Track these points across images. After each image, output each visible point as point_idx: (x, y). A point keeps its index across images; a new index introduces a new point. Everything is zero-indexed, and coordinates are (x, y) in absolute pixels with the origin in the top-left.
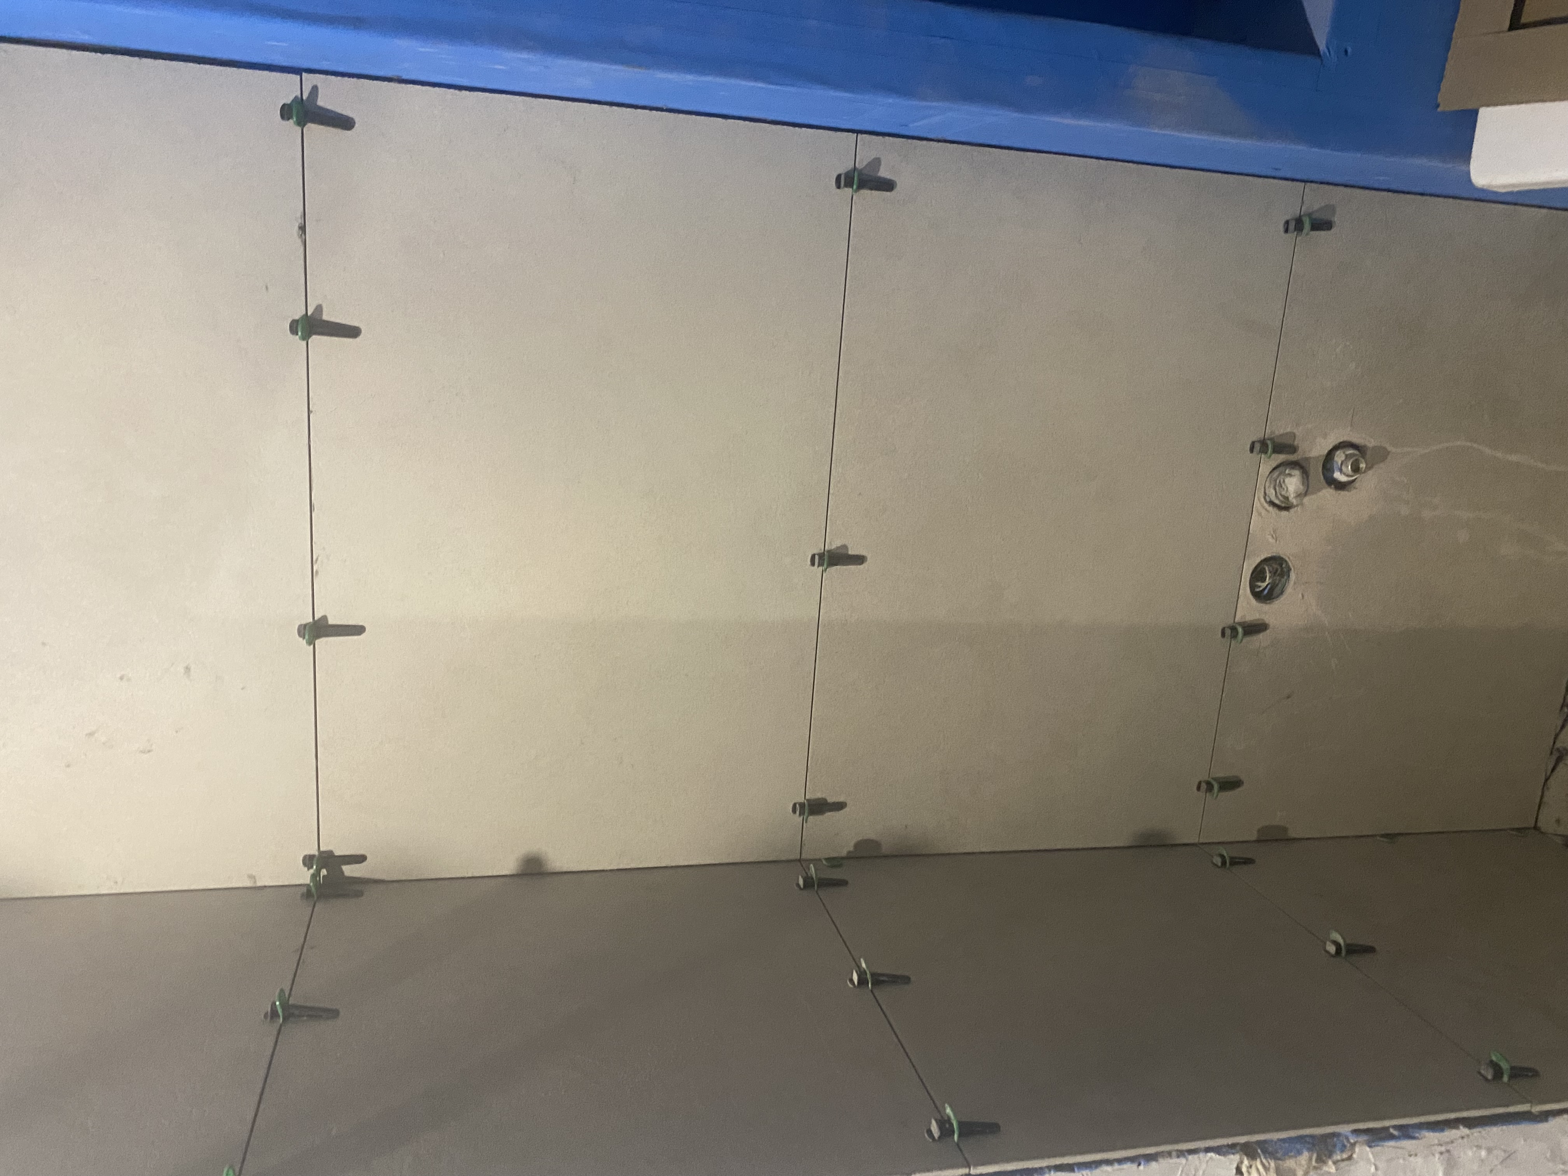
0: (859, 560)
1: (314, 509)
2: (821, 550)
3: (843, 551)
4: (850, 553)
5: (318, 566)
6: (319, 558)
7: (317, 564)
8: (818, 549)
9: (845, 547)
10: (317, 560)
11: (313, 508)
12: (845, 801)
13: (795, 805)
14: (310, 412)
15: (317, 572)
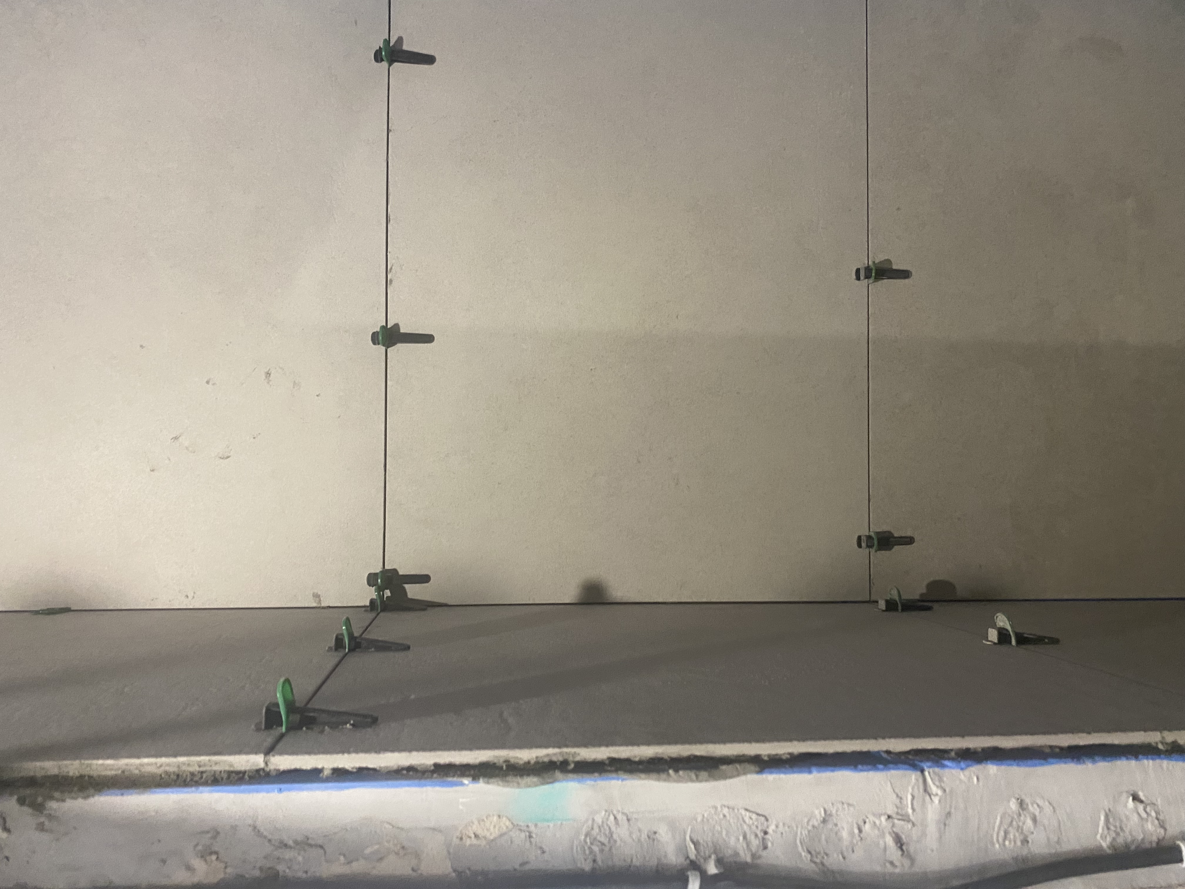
0: (905, 274)
1: (390, 221)
2: (864, 264)
3: (886, 266)
4: (894, 267)
5: (392, 275)
6: (393, 268)
7: (391, 273)
8: (862, 262)
9: (889, 261)
10: (391, 269)
11: (388, 219)
12: (912, 535)
13: (859, 538)
14: (389, 131)
15: (391, 281)
